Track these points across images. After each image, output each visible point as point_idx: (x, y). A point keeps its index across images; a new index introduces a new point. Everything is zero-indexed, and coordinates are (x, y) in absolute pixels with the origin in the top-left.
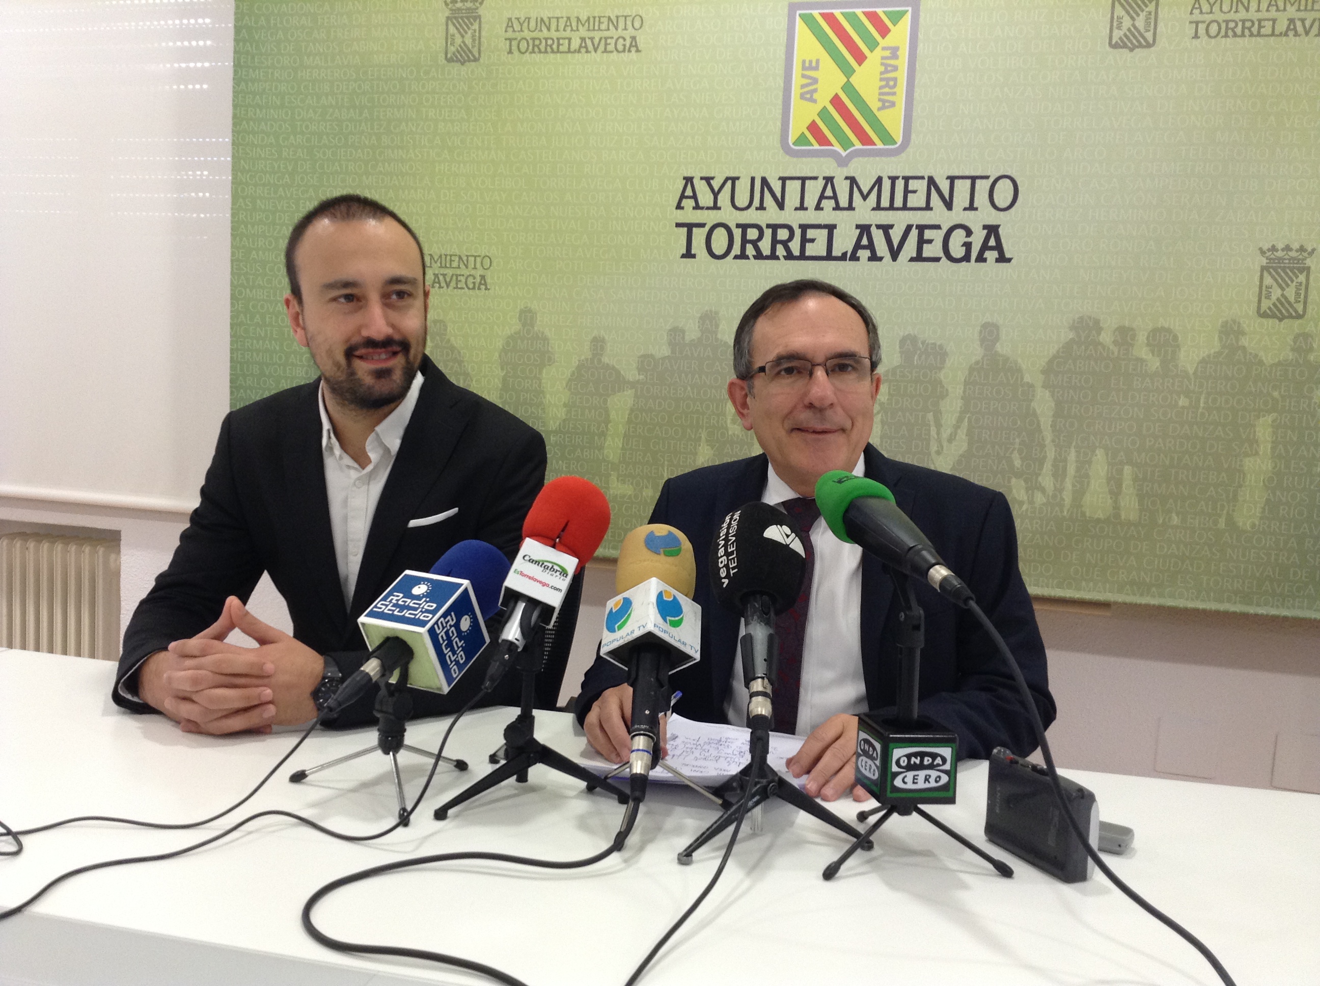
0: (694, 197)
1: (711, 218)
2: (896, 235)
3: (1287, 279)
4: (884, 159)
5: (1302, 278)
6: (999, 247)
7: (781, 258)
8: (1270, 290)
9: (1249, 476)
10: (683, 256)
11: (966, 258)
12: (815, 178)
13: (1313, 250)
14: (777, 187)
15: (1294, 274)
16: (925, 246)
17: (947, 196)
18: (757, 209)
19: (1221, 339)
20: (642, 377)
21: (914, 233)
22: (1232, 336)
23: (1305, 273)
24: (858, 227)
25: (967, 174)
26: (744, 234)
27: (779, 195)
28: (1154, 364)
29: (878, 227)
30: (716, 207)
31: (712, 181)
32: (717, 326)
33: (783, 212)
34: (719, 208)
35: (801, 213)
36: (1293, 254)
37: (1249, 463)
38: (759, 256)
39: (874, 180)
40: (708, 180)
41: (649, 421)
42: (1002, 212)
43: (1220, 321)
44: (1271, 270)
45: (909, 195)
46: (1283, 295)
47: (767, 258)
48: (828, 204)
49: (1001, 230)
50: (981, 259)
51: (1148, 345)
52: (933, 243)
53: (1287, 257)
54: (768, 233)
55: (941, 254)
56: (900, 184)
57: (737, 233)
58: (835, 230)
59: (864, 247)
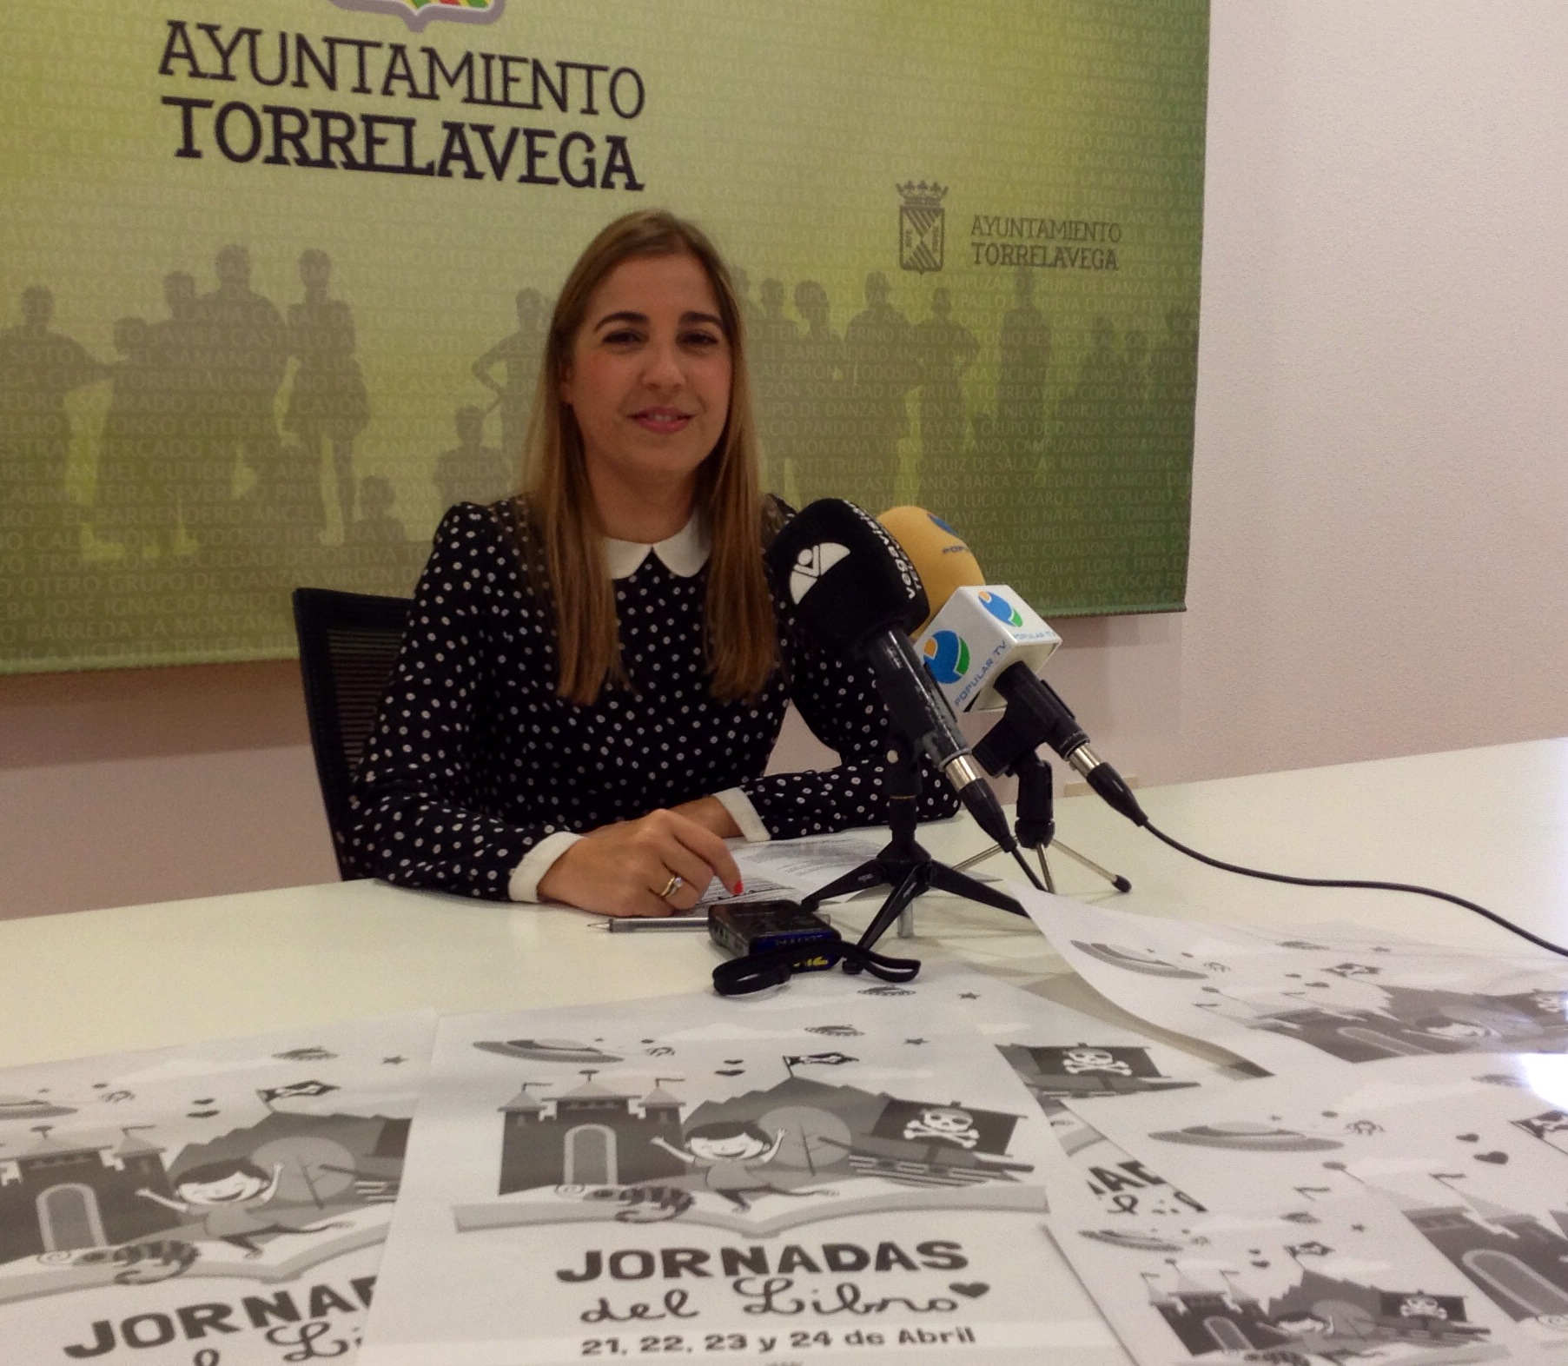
0: (189, 55)
1: (222, 93)
2: (499, 140)
3: (925, 223)
4: (472, 26)
5: (938, 223)
6: (627, 169)
7: (338, 164)
8: (911, 236)
9: (902, 461)
10: (180, 153)
11: (589, 182)
12: (378, 45)
13: (946, 189)
14: (321, 51)
15: (930, 215)
16: (539, 162)
17: (558, 87)
18: (295, 84)
19: (868, 297)
20: (124, 358)
21: (521, 140)
22: (878, 293)
23: (940, 217)
24: (446, 125)
25: (580, 60)
26: (277, 125)
27: (326, 64)
28: (804, 327)
29: (475, 128)
30: (226, 76)
31: (218, 34)
32: (248, 271)
33: (334, 93)
34: (232, 78)
35: (361, 97)
36: (928, 193)
37: (903, 446)
38: (304, 160)
39: (459, 58)
40: (211, 30)
41: (142, 431)
42: (627, 121)
43: (866, 273)
44: (910, 212)
45: (512, 85)
46: (922, 242)
47: (317, 164)
48: (400, 87)
49: (629, 146)
50: (608, 184)
51: (797, 304)
52: (548, 157)
53: (923, 196)
54: (315, 124)
55: (558, 174)
56: (497, 66)
57: (266, 121)
58: (415, 130)
59: (457, 157)
